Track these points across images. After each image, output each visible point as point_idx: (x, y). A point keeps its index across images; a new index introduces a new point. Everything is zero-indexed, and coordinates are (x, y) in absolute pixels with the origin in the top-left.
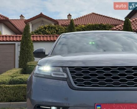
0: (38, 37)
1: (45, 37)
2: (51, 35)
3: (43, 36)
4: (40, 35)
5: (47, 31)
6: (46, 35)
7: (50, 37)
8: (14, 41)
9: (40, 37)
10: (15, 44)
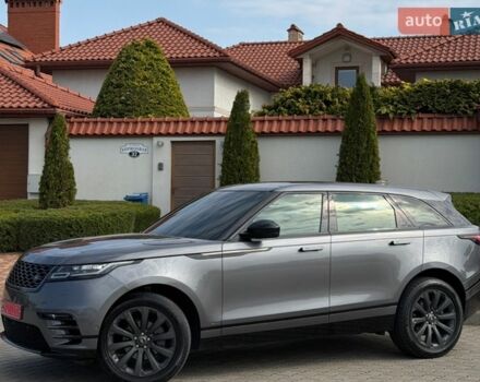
0: (275, 124)
1: (293, 123)
2: (310, 116)
3: (287, 121)
4: (280, 117)
5: (300, 104)
6: (296, 117)
7: (307, 120)
9: (279, 121)
10: (214, 142)
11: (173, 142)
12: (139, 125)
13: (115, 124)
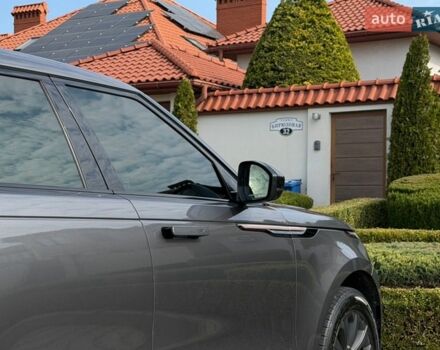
8: (379, 101)
10: (385, 111)
11: (332, 114)
12: (292, 94)
13: (264, 95)
